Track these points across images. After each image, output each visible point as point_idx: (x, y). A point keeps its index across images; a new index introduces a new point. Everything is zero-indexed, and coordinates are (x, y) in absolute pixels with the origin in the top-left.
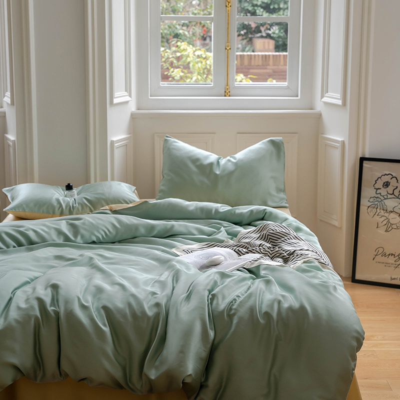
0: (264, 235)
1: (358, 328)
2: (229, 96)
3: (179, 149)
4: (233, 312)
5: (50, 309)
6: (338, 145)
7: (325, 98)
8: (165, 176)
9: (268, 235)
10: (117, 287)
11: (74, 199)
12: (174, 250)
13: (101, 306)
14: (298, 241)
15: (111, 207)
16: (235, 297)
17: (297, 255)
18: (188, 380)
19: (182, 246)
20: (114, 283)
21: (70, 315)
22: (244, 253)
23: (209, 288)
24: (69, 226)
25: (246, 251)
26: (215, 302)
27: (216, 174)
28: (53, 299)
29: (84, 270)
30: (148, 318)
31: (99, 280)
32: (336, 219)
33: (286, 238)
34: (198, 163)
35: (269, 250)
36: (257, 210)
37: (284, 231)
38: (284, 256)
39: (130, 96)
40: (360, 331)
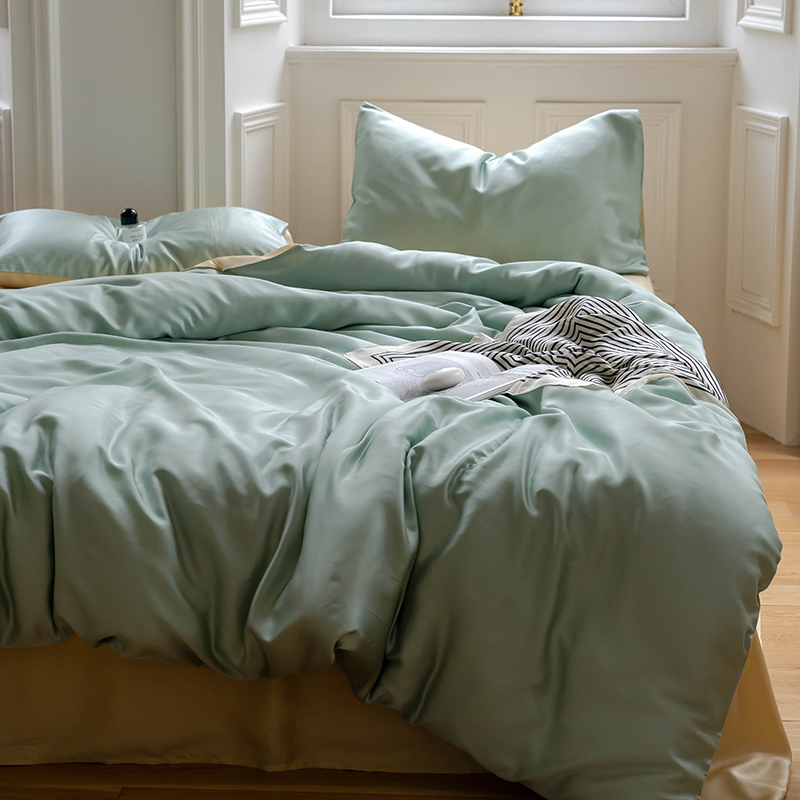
0: (567, 324)
1: (764, 534)
2: (521, 14)
3: (390, 135)
4: (463, 489)
5: (34, 474)
6: (775, 128)
7: (746, 17)
8: (358, 198)
9: (576, 324)
10: (197, 429)
11: (140, 246)
12: (351, 356)
13: (154, 469)
14: (644, 337)
15: (219, 263)
16: (474, 456)
17: (636, 368)
18: (349, 645)
19: (371, 346)
20: (191, 420)
21: (79, 489)
22: (513, 363)
23: (411, 433)
24: (108, 298)
25: (521, 359)
26: (422, 466)
27: (477, 192)
28: (40, 451)
29: (127, 392)
30: (263, 499)
31: (157, 414)
32: (768, 306)
33: (616, 330)
34: (435, 168)
35: (571, 356)
36: (560, 270)
37: (613, 314)
38: (606, 370)
39: (283, 10)
40: (771, 542)
